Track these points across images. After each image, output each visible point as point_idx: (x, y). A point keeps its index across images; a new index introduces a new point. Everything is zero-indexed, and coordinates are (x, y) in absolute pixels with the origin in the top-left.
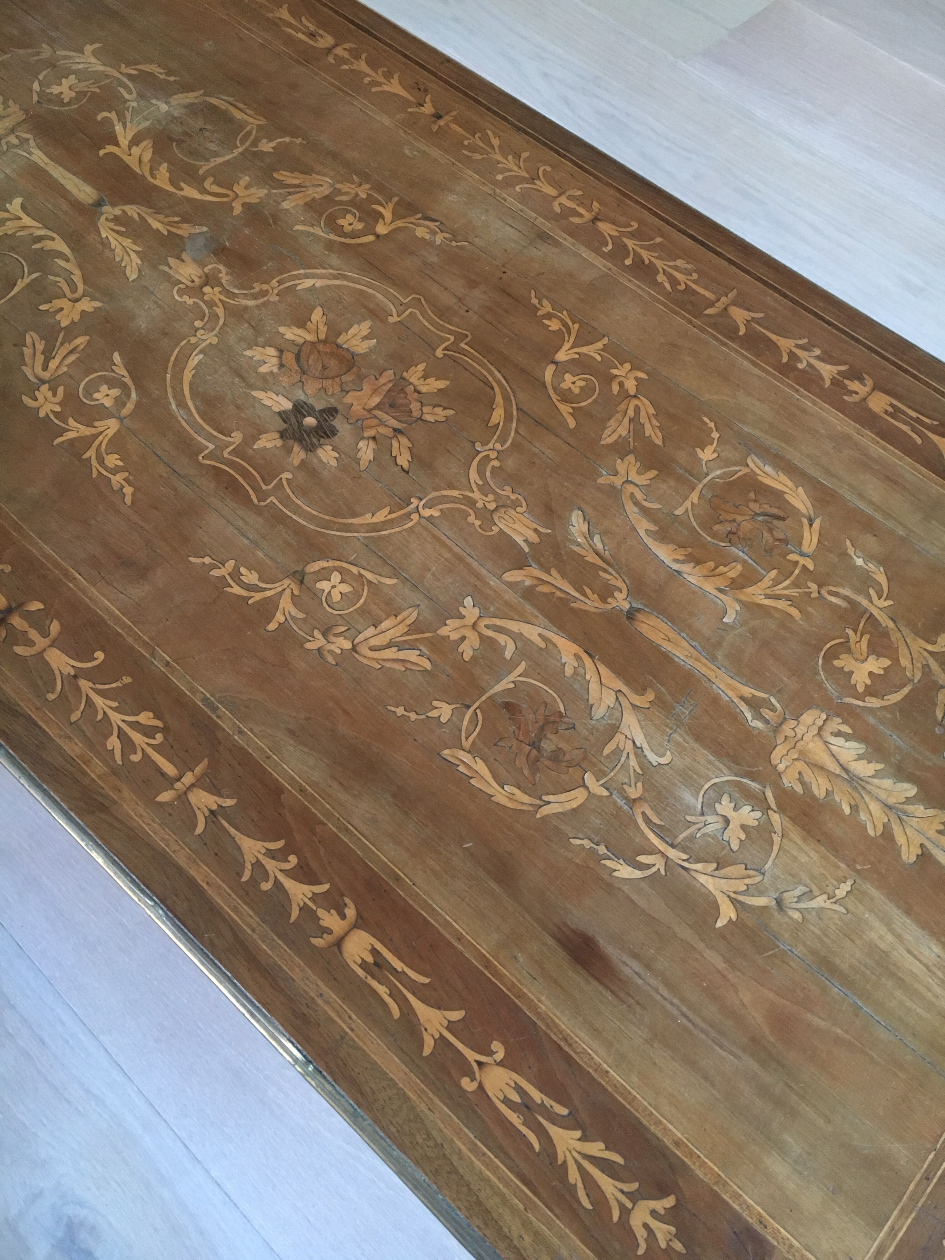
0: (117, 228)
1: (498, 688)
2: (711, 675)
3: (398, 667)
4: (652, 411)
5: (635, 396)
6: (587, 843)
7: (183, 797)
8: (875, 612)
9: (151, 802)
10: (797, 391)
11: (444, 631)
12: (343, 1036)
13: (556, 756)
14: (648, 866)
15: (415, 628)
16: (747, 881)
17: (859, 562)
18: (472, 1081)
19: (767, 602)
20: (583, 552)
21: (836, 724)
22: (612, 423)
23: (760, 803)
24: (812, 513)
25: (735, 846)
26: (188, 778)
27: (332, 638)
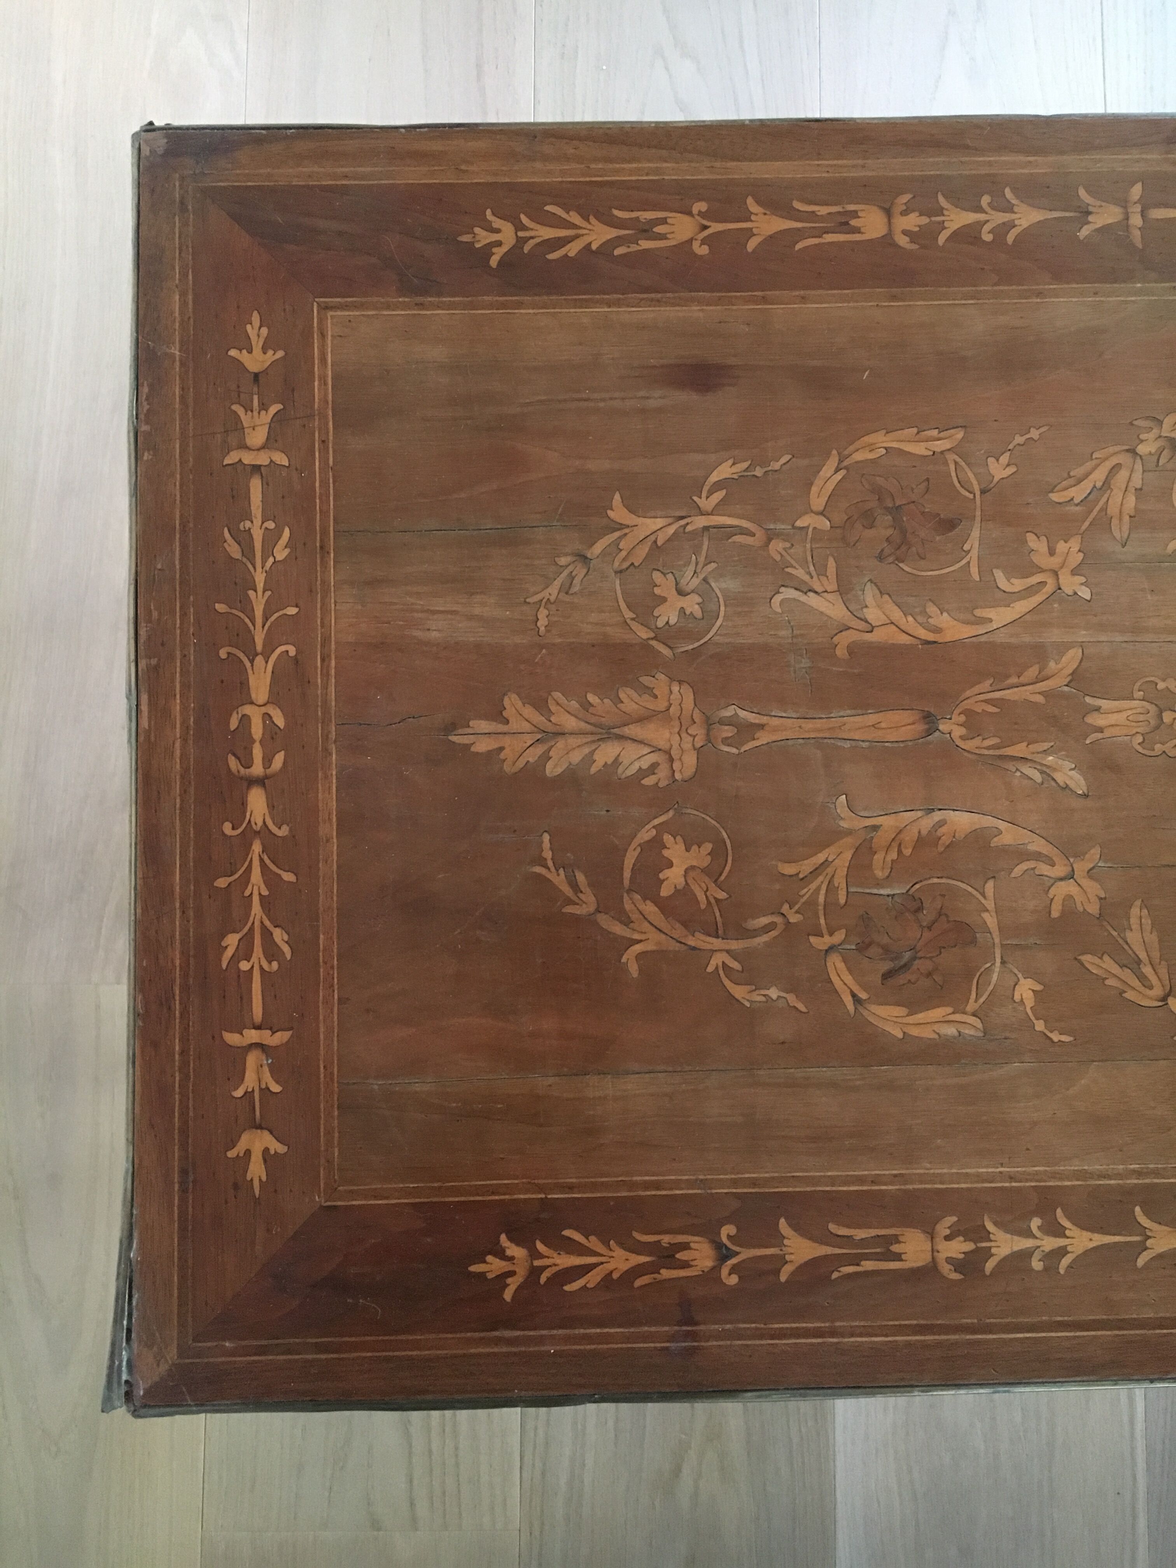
1: (975, 533)
2: (808, 725)
3: (1078, 472)
4: (1129, 995)
5: (1164, 999)
6: (776, 466)
7: (1124, 203)
8: (717, 943)
9: (1142, 178)
10: (1011, 1178)
11: (1074, 544)
12: (819, 156)
13: (868, 519)
14: (710, 493)
15: (1103, 523)
16: (623, 554)
17: (774, 993)
18: (700, 212)
19: (821, 857)
20: (1036, 747)
21: (661, 777)
22: (1152, 938)
23: (666, 635)
24: (865, 1013)
25: (657, 576)
26: (1136, 220)
27: (1160, 443)
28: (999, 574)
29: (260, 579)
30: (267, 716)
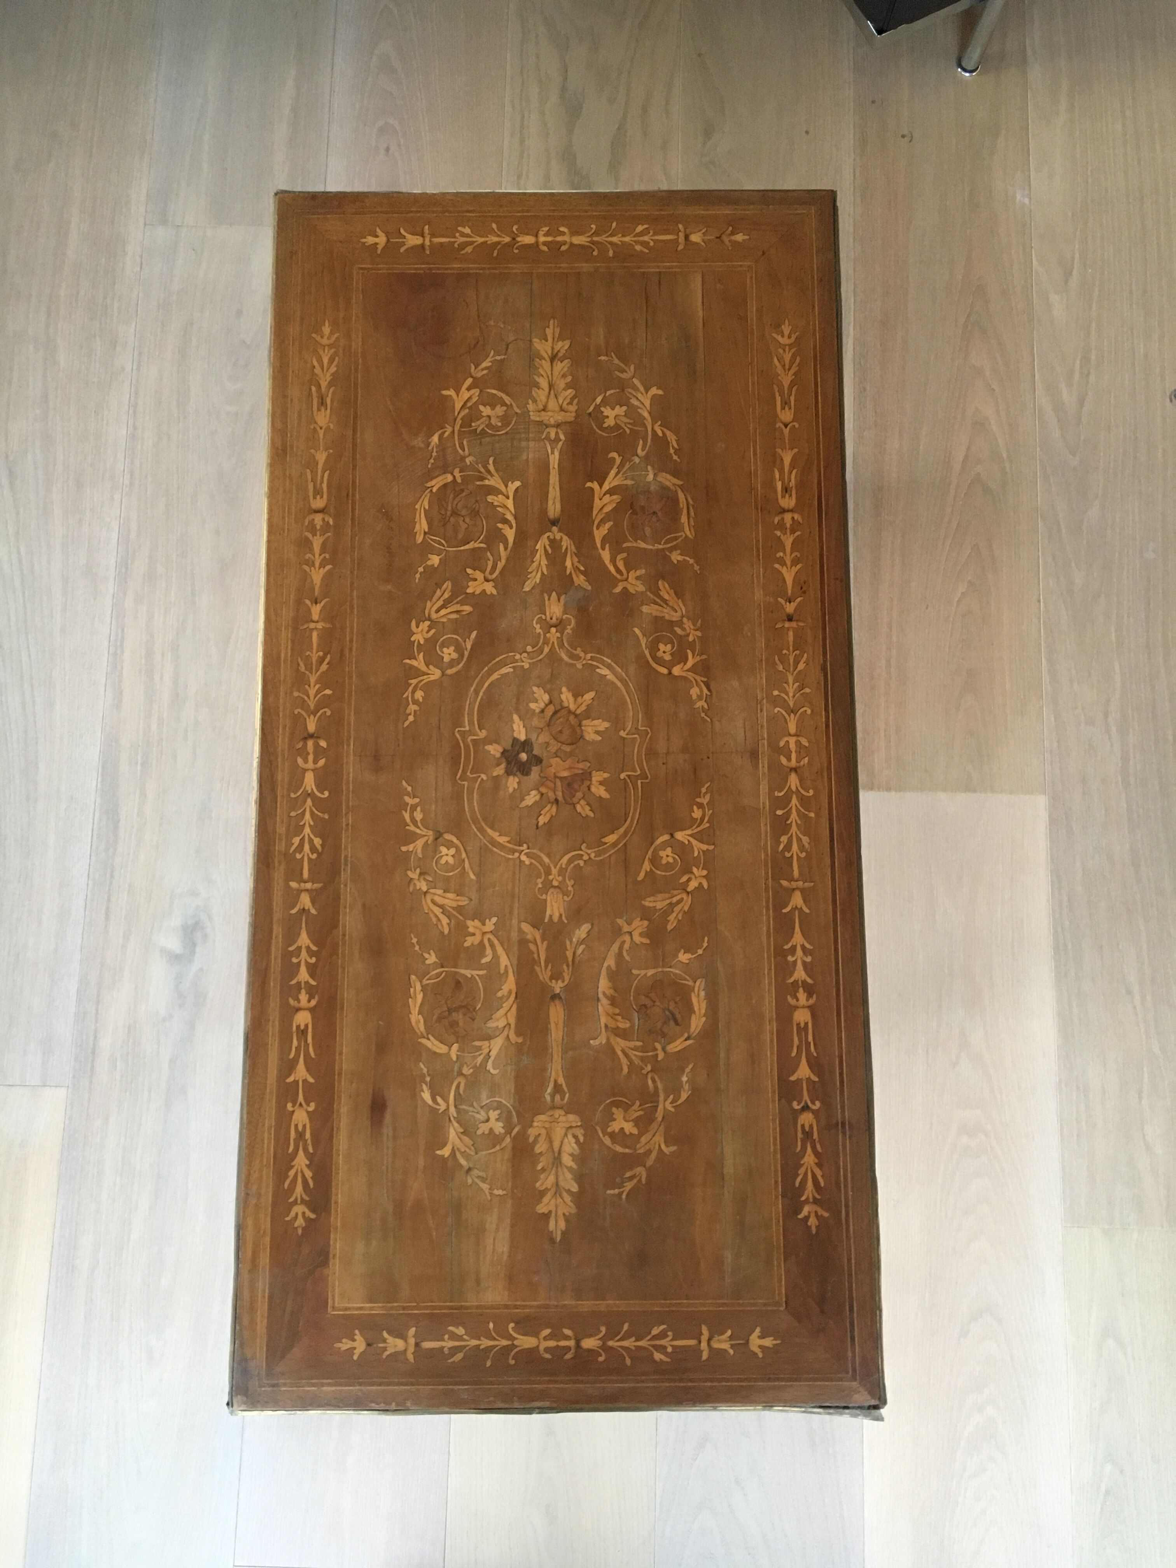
0: (548, 547)
1: (463, 971)
2: (555, 1058)
3: (434, 920)
4: (686, 909)
5: (688, 893)
6: (425, 1070)
7: (300, 891)
8: (661, 1107)
9: (287, 880)
10: (770, 969)
11: (470, 923)
12: (267, 1044)
13: (454, 1024)
14: (437, 1104)
15: (459, 909)
16: (467, 1150)
17: (684, 1079)
18: (292, 1107)
19: (620, 1053)
20: (568, 947)
21: (580, 1133)
22: (660, 896)
23: (509, 1129)
24: (695, 1034)
25: (479, 1132)
26: (309, 886)
27: (421, 879)
28: (484, 961)
29: (475, 1342)
30: (545, 1338)
